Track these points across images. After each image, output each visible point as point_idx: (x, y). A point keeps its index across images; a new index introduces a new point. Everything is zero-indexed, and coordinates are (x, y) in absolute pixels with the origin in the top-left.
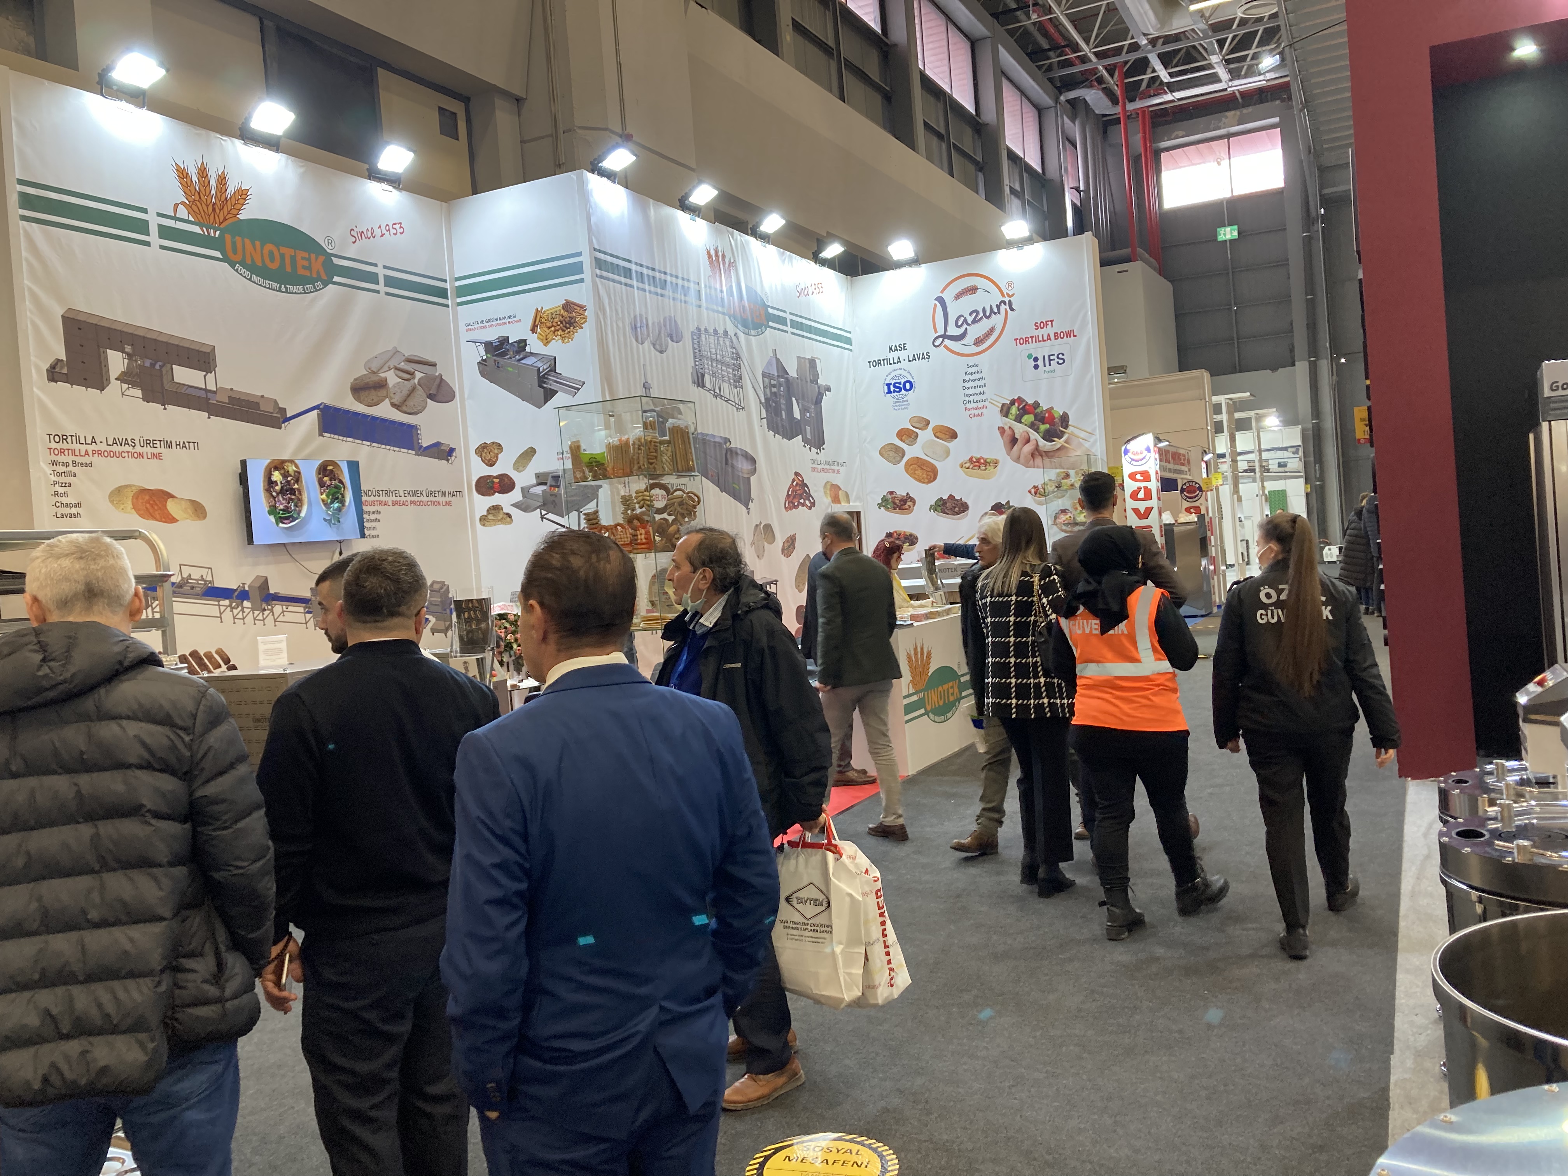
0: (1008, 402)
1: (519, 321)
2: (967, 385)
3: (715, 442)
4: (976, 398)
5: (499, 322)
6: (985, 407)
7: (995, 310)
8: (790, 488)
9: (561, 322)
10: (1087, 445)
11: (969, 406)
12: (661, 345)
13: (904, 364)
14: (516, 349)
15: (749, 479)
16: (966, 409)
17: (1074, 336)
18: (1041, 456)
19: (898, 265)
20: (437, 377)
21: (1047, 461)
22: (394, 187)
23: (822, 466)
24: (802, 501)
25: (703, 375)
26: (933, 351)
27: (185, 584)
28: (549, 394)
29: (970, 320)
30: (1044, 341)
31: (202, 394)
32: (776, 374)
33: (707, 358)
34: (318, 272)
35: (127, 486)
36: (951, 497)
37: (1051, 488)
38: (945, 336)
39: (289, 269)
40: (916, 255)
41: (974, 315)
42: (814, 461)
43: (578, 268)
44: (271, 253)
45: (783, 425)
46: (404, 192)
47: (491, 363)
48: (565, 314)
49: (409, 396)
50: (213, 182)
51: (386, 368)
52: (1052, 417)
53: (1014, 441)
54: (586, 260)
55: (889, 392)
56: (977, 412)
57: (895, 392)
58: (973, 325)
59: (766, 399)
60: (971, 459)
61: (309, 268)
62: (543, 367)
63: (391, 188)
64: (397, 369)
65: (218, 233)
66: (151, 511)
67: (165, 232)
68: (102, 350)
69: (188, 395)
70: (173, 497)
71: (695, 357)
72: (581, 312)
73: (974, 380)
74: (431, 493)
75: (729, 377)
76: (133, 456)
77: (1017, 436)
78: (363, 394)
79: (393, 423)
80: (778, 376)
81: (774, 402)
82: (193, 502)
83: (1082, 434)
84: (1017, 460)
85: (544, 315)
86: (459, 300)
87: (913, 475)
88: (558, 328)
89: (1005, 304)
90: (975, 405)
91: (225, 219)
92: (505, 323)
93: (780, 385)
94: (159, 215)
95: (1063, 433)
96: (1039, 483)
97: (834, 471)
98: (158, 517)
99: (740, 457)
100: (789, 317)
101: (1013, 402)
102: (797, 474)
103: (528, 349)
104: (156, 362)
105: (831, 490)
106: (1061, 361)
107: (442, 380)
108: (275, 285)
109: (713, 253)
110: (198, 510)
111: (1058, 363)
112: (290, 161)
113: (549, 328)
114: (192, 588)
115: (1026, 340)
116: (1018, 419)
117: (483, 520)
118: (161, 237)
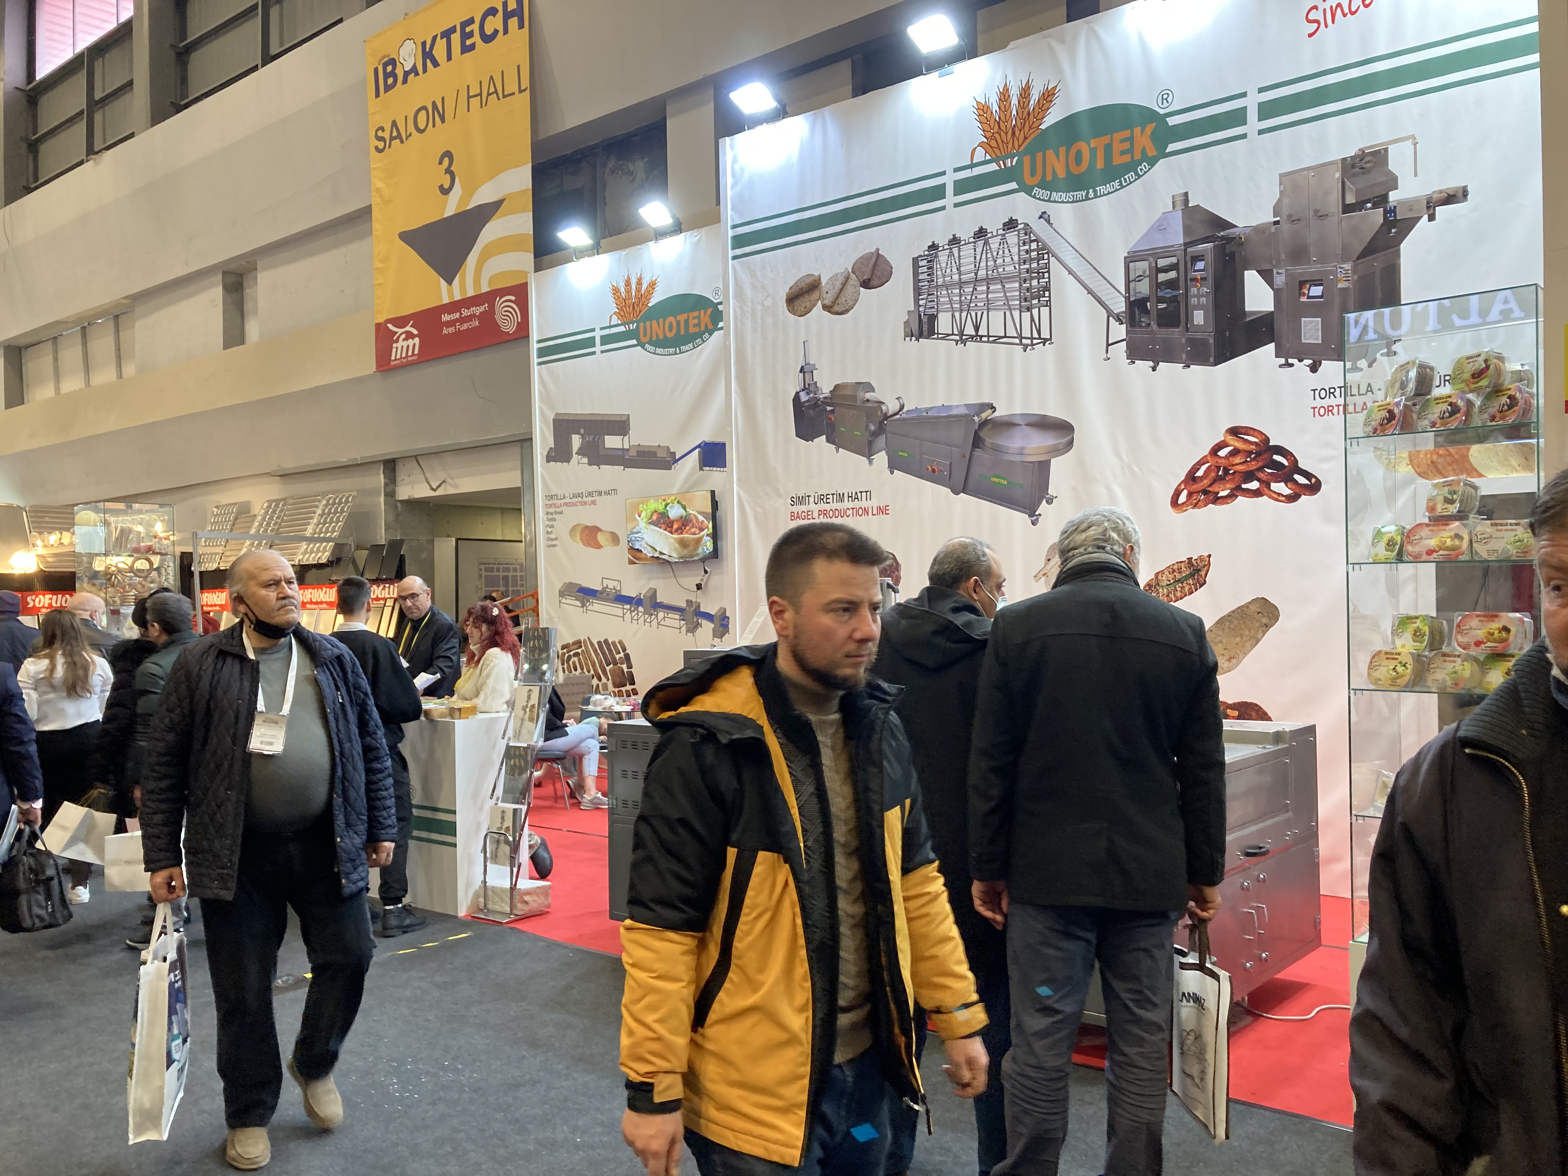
3: (949, 417)
15: (1045, 463)
24: (1254, 485)
25: (933, 318)
27: (604, 592)
32: (1181, 241)
34: (706, 326)
35: (578, 525)
39: (682, 332)
44: (671, 325)
45: (1195, 339)
59: (1131, 301)
61: (699, 324)
66: (589, 540)
67: (604, 340)
68: (570, 436)
69: (612, 455)
70: (600, 530)
71: (918, 295)
76: (582, 504)
80: (1191, 243)
82: (612, 533)
94: (601, 329)
98: (592, 544)
99: (1022, 429)
102: (1237, 430)
104: (596, 436)
108: (672, 350)
110: (615, 539)
114: (608, 594)
118: (602, 345)
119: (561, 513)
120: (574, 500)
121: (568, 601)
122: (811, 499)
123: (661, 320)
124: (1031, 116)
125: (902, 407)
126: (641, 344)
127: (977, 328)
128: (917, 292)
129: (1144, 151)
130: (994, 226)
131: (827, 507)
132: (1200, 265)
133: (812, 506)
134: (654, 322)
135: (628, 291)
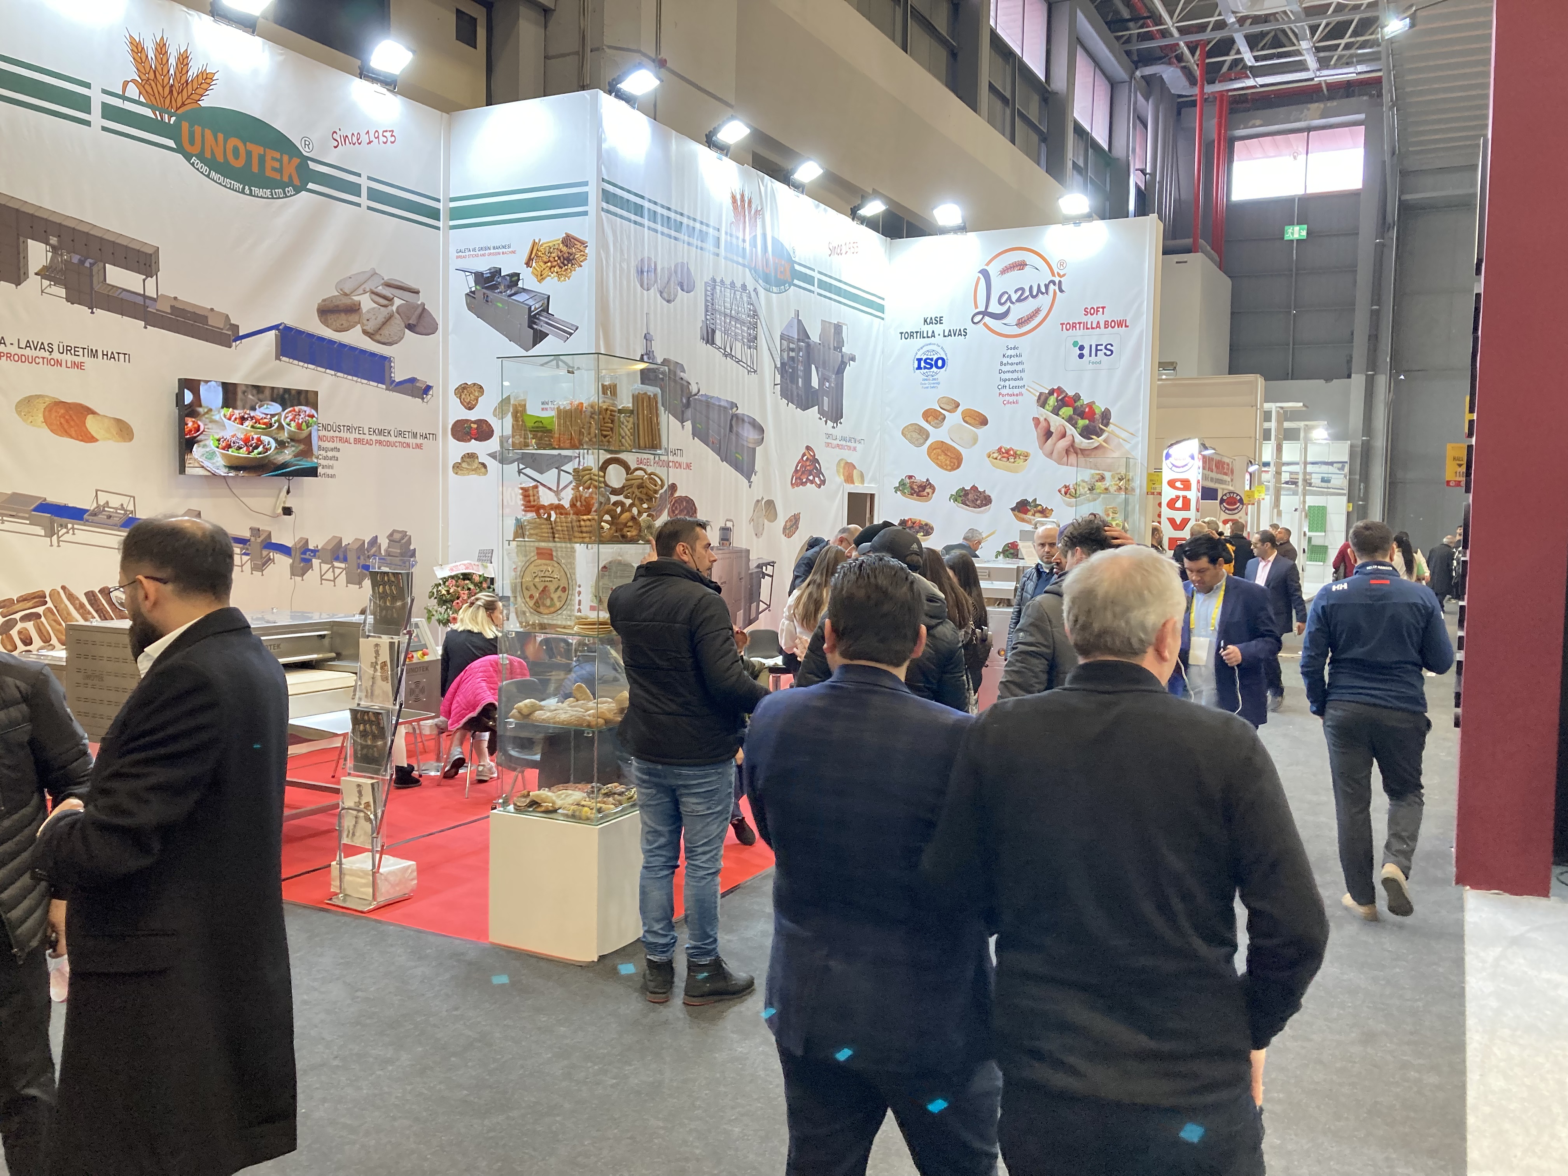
0: (1047, 392)
1: (514, 252)
2: (1004, 368)
3: (720, 406)
4: (1013, 383)
5: (492, 251)
6: (1021, 394)
7: (1043, 290)
8: (799, 463)
9: (559, 258)
10: (1127, 446)
11: (1004, 391)
12: (669, 294)
13: (939, 339)
14: (507, 283)
15: (754, 449)
16: (1000, 394)
17: (1126, 326)
18: (1076, 453)
19: (942, 231)
20: (418, 305)
21: (1082, 459)
22: (388, 90)
23: (837, 442)
24: (811, 478)
25: (714, 331)
26: (970, 327)
27: (100, 512)
28: (539, 336)
29: (1014, 297)
30: (1092, 328)
31: (140, 300)
32: (796, 337)
33: (720, 313)
34: (290, 177)
35: (38, 396)
36: (974, 488)
37: (1083, 490)
38: (985, 313)
39: (255, 169)
40: (964, 222)
41: (1020, 292)
42: (828, 436)
43: (582, 199)
44: (236, 150)
45: (798, 394)
46: (399, 96)
47: (479, 296)
48: (564, 249)
49: (384, 324)
50: (172, 61)
51: (361, 291)
52: (1092, 412)
53: (1048, 434)
54: (592, 191)
55: (919, 368)
56: (1011, 399)
57: (925, 368)
58: (1018, 304)
59: (783, 364)
60: (1000, 449)
61: (280, 171)
62: (536, 306)
63: (384, 91)
64: (373, 293)
65: (173, 119)
66: (66, 426)
67: (109, 112)
68: (21, 239)
69: (122, 299)
70: (93, 413)
71: (707, 311)
72: (582, 248)
73: (1012, 364)
74: (400, 433)
75: (743, 337)
76: (49, 362)
77: (1052, 429)
78: (331, 318)
79: (363, 352)
80: (799, 340)
81: (790, 367)
82: (119, 422)
83: (1124, 435)
84: (1050, 455)
85: (541, 249)
86: (452, 223)
87: (935, 460)
88: (555, 263)
89: (1054, 284)
90: (1011, 392)
91: (183, 104)
92: (499, 254)
93: (800, 349)
94: (105, 92)
95: (1102, 431)
96: (1071, 483)
97: (849, 448)
98: (73, 433)
99: (747, 426)
100: (817, 276)
101: (1051, 392)
102: (808, 448)
103: (520, 284)
104: (86, 259)
105: (844, 468)
106: (1109, 353)
107: (424, 309)
108: (238, 186)
109: (738, 197)
110: (124, 430)
111: (1105, 354)
112: (267, 46)
113: (546, 263)
114: (109, 517)
115: (1074, 326)
116: (1056, 411)
117: (457, 467)
118: (104, 117)
120: (30, 353)
121: (11, 526)
123: (220, 135)
125: (699, 391)
126: (183, 152)
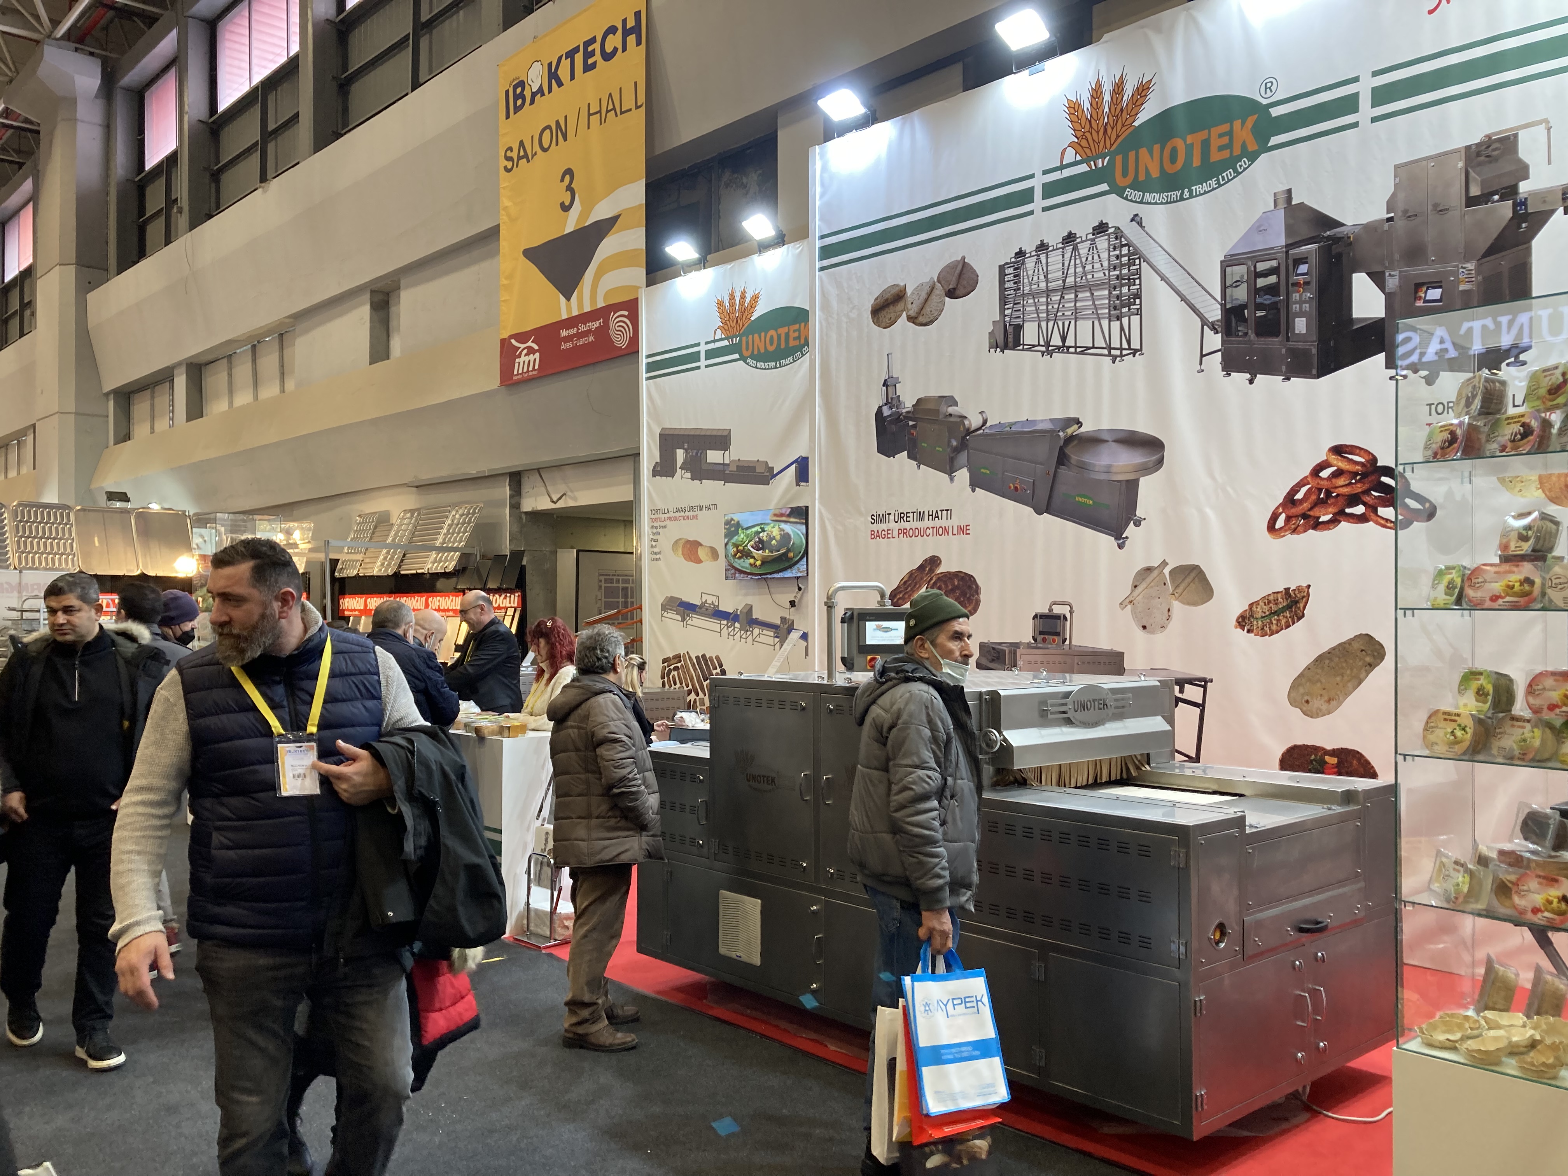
3: (1034, 432)
8: (1302, 483)
15: (1133, 483)
24: (1360, 509)
25: (1019, 328)
27: (703, 607)
31: (722, 468)
35: (680, 539)
39: (783, 346)
45: (1296, 349)
59: (1227, 308)
65: (738, 339)
66: (691, 555)
67: (708, 355)
68: (674, 450)
69: (714, 470)
70: (701, 545)
71: (1003, 305)
76: (684, 518)
80: (1294, 244)
82: (711, 548)
94: (706, 343)
98: (693, 559)
102: (1342, 449)
104: (699, 451)
108: (772, 364)
110: (714, 554)
114: (708, 610)
118: (706, 359)
119: (665, 527)
120: (677, 514)
121: (669, 615)
122: (892, 517)
123: (763, 334)
124: (1125, 113)
125: (985, 422)
126: (743, 358)
127: (1064, 338)
128: (1003, 301)
129: (1244, 146)
130: (1083, 230)
131: (907, 526)
132: (1303, 268)
133: (892, 525)
134: (756, 336)
135: (732, 305)
